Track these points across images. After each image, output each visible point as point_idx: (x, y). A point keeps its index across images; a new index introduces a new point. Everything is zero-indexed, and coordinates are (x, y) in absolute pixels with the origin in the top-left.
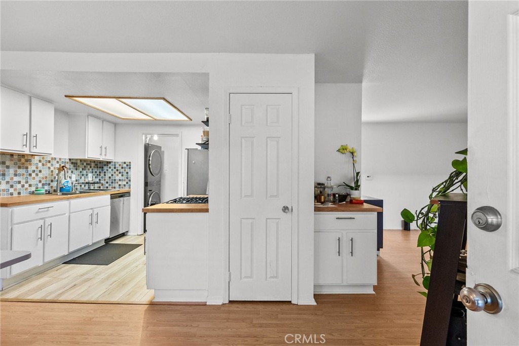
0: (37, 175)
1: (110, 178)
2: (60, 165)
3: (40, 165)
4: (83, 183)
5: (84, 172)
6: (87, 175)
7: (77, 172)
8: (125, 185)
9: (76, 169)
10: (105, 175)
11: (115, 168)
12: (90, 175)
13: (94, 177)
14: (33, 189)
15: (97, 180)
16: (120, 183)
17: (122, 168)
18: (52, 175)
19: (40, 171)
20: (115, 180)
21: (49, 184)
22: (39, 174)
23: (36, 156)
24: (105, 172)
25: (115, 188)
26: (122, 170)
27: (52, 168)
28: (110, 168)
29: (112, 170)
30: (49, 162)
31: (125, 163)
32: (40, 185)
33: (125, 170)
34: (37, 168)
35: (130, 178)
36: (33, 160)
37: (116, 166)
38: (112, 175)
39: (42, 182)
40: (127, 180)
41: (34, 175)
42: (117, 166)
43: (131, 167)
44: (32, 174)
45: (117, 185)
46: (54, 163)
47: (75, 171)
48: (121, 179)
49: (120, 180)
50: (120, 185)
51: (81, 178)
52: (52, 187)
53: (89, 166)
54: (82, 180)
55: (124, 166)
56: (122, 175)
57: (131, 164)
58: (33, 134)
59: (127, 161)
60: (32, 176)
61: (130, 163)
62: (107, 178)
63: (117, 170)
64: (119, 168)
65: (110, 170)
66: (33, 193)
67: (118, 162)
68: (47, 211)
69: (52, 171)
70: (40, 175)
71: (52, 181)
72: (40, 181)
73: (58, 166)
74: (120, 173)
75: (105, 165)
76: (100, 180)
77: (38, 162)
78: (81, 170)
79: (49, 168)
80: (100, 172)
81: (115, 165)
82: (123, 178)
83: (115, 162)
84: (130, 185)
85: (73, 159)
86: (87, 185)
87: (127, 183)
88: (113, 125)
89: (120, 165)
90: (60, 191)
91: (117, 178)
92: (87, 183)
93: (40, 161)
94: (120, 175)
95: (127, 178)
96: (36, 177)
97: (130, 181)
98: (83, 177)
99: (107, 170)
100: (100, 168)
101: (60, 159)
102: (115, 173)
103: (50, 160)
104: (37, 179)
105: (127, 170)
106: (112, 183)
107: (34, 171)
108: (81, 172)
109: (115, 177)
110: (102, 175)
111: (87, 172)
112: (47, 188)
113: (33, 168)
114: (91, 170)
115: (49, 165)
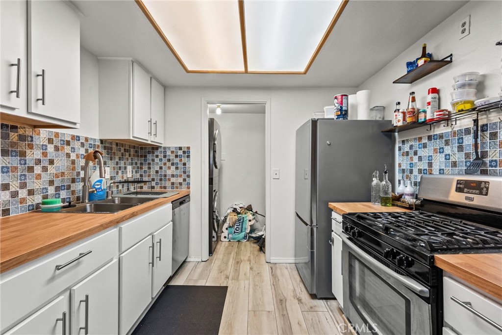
0: (45, 169)
1: (157, 172)
2: (87, 151)
3: (51, 148)
4: (120, 182)
5: (122, 164)
6: (125, 168)
7: (111, 164)
8: (181, 184)
9: (111, 160)
10: (149, 168)
11: (165, 156)
12: (129, 168)
13: (134, 171)
14: (38, 199)
15: (138, 176)
16: (173, 180)
17: (176, 156)
18: (74, 169)
19: (51, 162)
20: (165, 176)
21: (69, 187)
22: (49, 167)
23: (42, 130)
24: (149, 164)
25: (165, 188)
26: (177, 160)
27: (73, 156)
28: (157, 156)
29: (161, 160)
30: (68, 143)
31: (180, 148)
32: (51, 190)
33: (181, 160)
34: (45, 154)
35: (189, 171)
36: (35, 137)
37: (167, 154)
38: (161, 168)
39: (56, 184)
40: (184, 176)
41: (38, 170)
42: (169, 153)
43: (191, 154)
44: (36, 167)
45: (168, 184)
46: (76, 147)
47: (109, 162)
48: (175, 173)
49: (173, 176)
50: (173, 184)
51: (117, 173)
52: (73, 192)
53: (127, 154)
54: (119, 178)
55: (179, 154)
56: (177, 168)
57: (191, 150)
58: (36, 69)
59: (184, 145)
60: (36, 172)
61: (188, 148)
62: (152, 172)
63: (169, 160)
64: (172, 157)
65: (157, 160)
66: (36, 209)
67: (169, 148)
68: (78, 264)
69: (73, 162)
70: (52, 170)
71: (73, 181)
72: (51, 183)
73: (82, 151)
74: (173, 164)
75: (149, 152)
76: (141, 176)
77: (46, 143)
78: (117, 160)
79: (68, 155)
80: (141, 164)
81: (165, 152)
82: (178, 172)
83: (165, 148)
84: (189, 184)
85: (106, 140)
86: (126, 185)
87: (184, 180)
88: (162, 89)
89: (172, 152)
90: (90, 200)
91: (169, 172)
92: (125, 182)
93: (50, 141)
94: (173, 168)
95: (185, 172)
96: (43, 174)
97: (189, 176)
98: (120, 172)
99: (153, 160)
100: (141, 156)
101: (87, 139)
102: (165, 164)
103: (69, 139)
104: (46, 177)
105: (184, 160)
106: (161, 180)
107: (38, 162)
108: (117, 163)
109: (165, 171)
110: (145, 168)
111: (125, 164)
112: (64, 194)
113: (37, 154)
114: (130, 161)
115: (67, 149)
